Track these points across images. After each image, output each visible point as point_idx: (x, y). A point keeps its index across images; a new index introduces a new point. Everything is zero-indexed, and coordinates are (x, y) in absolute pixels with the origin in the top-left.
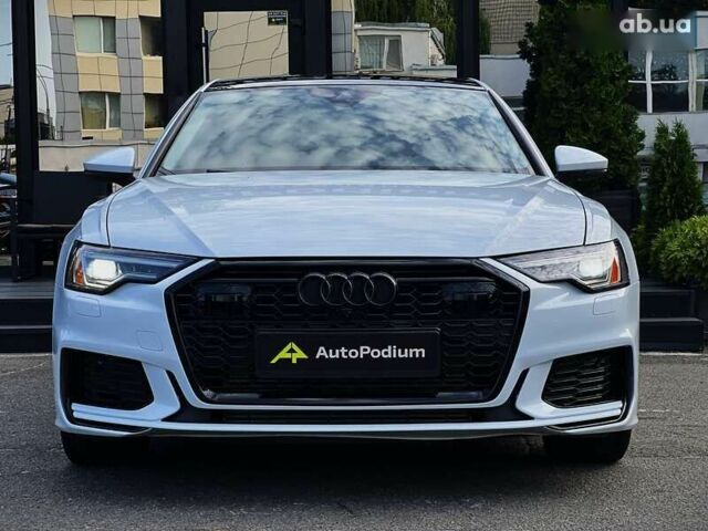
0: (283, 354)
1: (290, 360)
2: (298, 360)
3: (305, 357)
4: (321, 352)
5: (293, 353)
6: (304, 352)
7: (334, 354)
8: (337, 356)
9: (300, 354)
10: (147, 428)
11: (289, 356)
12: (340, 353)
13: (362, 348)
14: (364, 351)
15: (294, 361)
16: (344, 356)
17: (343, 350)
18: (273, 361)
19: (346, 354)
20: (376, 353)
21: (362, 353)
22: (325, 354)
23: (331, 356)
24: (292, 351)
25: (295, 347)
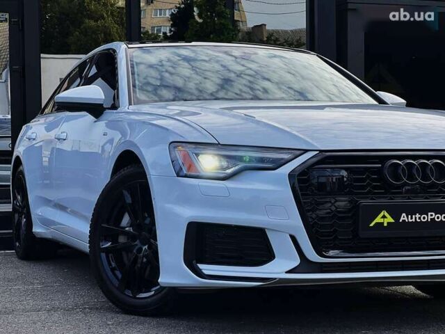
0: (378, 220)
1: (383, 223)
2: (388, 223)
3: (393, 221)
4: (404, 217)
5: (385, 218)
6: (392, 217)
7: (412, 218)
8: (414, 220)
9: (390, 219)
10: (275, 279)
11: (382, 220)
12: (416, 218)
13: (429, 214)
14: (431, 216)
15: (385, 225)
16: (418, 220)
17: (418, 216)
18: (372, 225)
19: (420, 218)
20: (438, 218)
21: (430, 217)
22: (406, 219)
23: (410, 220)
24: (384, 217)
25: (386, 214)
